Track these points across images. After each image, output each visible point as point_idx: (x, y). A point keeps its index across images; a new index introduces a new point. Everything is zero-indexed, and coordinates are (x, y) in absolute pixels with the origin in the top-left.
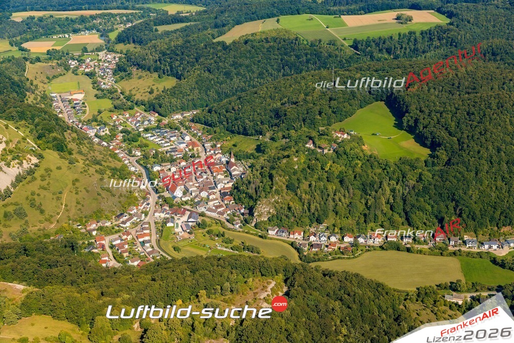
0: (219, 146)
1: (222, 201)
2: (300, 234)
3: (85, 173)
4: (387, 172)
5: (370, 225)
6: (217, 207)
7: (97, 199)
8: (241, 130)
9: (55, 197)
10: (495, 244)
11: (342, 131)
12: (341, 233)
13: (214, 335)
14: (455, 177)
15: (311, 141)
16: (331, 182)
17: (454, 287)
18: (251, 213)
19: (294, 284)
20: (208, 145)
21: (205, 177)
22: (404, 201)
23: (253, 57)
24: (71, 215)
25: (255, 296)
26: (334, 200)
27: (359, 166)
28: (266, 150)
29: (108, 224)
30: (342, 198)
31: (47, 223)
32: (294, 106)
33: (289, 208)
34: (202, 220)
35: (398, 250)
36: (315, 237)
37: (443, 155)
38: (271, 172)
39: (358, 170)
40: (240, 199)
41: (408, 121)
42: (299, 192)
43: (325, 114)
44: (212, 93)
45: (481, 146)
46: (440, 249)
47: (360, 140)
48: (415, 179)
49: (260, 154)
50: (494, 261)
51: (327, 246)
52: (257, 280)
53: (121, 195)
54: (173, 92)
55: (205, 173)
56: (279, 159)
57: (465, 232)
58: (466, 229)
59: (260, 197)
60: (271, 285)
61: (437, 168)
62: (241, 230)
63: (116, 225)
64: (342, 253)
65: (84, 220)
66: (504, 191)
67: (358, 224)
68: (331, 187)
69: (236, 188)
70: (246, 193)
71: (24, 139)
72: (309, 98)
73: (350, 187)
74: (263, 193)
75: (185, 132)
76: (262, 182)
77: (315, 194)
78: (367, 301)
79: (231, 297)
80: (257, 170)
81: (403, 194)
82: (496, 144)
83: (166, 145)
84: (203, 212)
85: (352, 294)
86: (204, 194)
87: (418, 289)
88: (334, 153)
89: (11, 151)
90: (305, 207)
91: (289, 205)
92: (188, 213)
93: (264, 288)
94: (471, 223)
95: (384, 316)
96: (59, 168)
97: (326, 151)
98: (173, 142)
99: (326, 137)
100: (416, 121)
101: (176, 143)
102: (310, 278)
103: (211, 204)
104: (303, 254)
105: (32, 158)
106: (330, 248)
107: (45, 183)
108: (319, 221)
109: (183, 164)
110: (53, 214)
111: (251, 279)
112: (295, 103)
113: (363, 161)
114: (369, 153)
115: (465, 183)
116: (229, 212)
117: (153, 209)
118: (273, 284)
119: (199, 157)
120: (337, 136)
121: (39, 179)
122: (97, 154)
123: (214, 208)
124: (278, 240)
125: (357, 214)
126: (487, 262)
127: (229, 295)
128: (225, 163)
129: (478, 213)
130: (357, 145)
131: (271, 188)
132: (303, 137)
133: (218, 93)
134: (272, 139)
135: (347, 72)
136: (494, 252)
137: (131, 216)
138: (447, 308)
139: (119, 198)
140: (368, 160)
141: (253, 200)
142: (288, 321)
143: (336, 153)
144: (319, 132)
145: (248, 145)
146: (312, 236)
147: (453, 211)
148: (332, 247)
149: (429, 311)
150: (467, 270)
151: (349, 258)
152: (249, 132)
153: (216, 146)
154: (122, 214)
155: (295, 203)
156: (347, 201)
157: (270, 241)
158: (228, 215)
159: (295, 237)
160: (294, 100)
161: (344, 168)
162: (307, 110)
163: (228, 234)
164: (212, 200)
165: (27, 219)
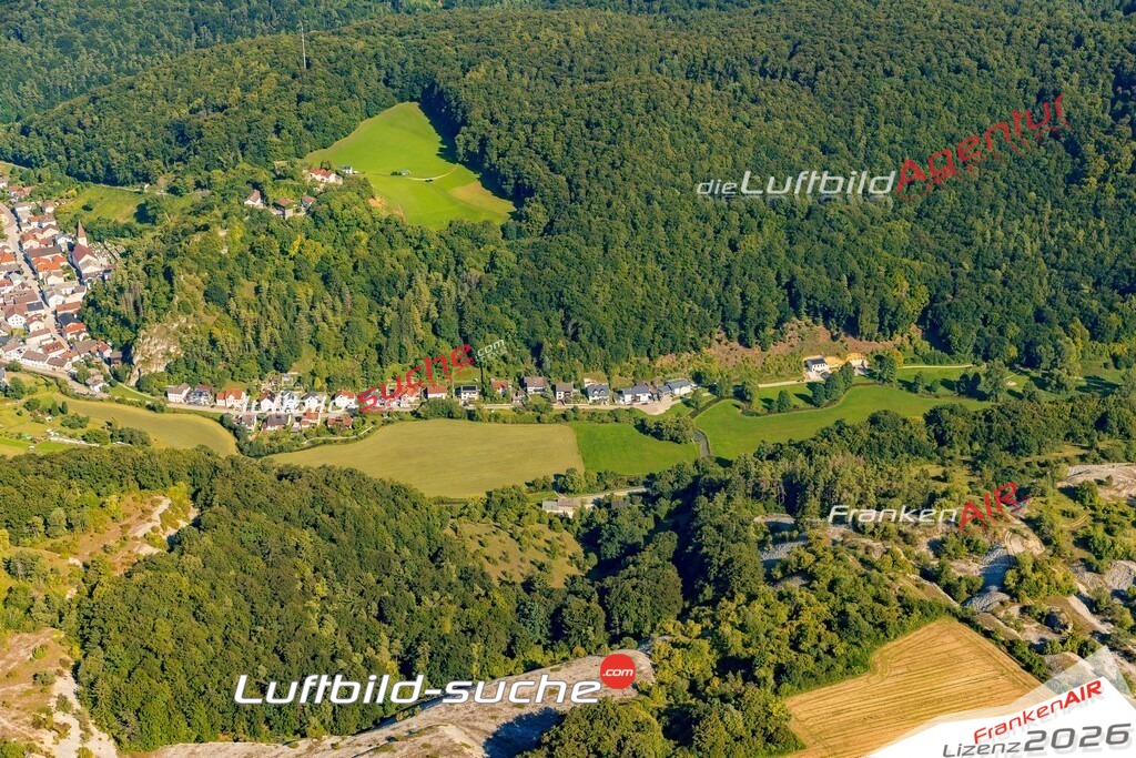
0: (50, 210)
1: (61, 334)
2: (238, 397)
4: (425, 254)
5: (390, 367)
6: (47, 349)
8: (101, 172)
10: (644, 392)
11: (325, 166)
12: (329, 389)
13: (29, 624)
14: (561, 258)
15: (257, 193)
16: (303, 280)
17: (561, 486)
18: (127, 358)
19: (212, 500)
20: (24, 210)
21: (18, 282)
22: (461, 313)
25: (123, 532)
26: (311, 319)
27: (364, 242)
28: (159, 216)
30: (329, 314)
32: (219, 115)
33: (213, 342)
35: (449, 417)
36: (273, 401)
37: (538, 212)
38: (169, 263)
39: (361, 251)
40: (100, 328)
41: (467, 143)
42: (232, 305)
43: (290, 132)
44: (29, 89)
45: (613, 193)
46: (536, 408)
47: (363, 188)
48: (481, 266)
49: (146, 225)
50: (642, 427)
51: (298, 419)
52: (128, 499)
55: (18, 272)
56: (185, 233)
57: (586, 370)
58: (588, 362)
60: (160, 507)
61: (526, 241)
62: (105, 396)
64: (332, 432)
66: (659, 284)
67: (365, 367)
68: (304, 292)
69: (91, 303)
70: (114, 314)
72: (252, 97)
73: (346, 289)
74: (152, 312)
76: (149, 288)
77: (269, 307)
78: (371, 525)
79: (69, 538)
80: (138, 262)
81: (458, 300)
82: (643, 186)
84: (14, 361)
85: (338, 511)
86: (16, 321)
87: (489, 494)
88: (308, 217)
90: (249, 336)
91: (211, 334)
93: (145, 514)
94: (596, 351)
95: (406, 552)
97: (289, 213)
99: (289, 182)
100: (483, 142)
102: (246, 486)
103: (33, 343)
104: (245, 439)
106: (305, 423)
108: (280, 367)
111: (114, 498)
112: (222, 109)
113: (372, 231)
114: (384, 215)
115: (583, 268)
116: (76, 359)
118: (165, 504)
120: (313, 180)
123: (40, 351)
124: (189, 412)
125: (363, 347)
126: (628, 428)
127: (64, 537)
128: (64, 248)
129: (609, 330)
130: (357, 197)
131: (170, 299)
132: (239, 185)
133: (45, 90)
135: (336, 38)
136: (643, 408)
138: (545, 527)
140: (382, 230)
141: (130, 328)
142: (195, 578)
143: (313, 216)
144: (273, 171)
145: (118, 206)
146: (267, 400)
147: (560, 330)
148: (311, 421)
149: (504, 535)
150: (588, 448)
151: (346, 442)
152: (120, 177)
153: (42, 211)
155: (224, 331)
156: (340, 320)
157: (172, 416)
158: (74, 365)
159: (228, 405)
160: (219, 102)
161: (331, 248)
162: (249, 124)
163: (75, 408)
164: (36, 334)
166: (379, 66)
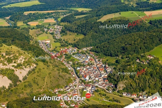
0: (101, 60)
1: (104, 82)
2: (135, 95)
3: (53, 70)
6: (102, 84)
7: (57, 80)
8: (110, 54)
9: (42, 79)
11: (150, 55)
12: (152, 95)
15: (138, 59)
16: (147, 75)
18: (116, 87)
20: (97, 60)
21: (97, 72)
24: (48, 86)
26: (148, 82)
27: (158, 69)
28: (120, 62)
29: (62, 90)
30: (152, 82)
31: (39, 89)
32: (130, 46)
33: (131, 85)
34: (97, 89)
38: (123, 71)
39: (158, 71)
40: (111, 81)
42: (135, 79)
43: (143, 49)
44: (97, 41)
47: (158, 59)
49: (117, 64)
53: (66, 79)
54: (83, 40)
56: (126, 66)
59: (119, 80)
62: (112, 93)
63: (65, 90)
65: (53, 88)
67: (159, 92)
69: (109, 76)
70: (113, 79)
71: (31, 57)
72: (136, 43)
73: (155, 77)
74: (120, 79)
75: (88, 55)
76: (120, 75)
77: (141, 80)
80: (117, 70)
83: (81, 60)
84: (97, 86)
86: (97, 79)
89: (26, 62)
90: (137, 85)
91: (131, 84)
92: (91, 86)
96: (44, 68)
97: (145, 63)
98: (84, 59)
99: (144, 58)
105: (34, 65)
107: (39, 74)
108: (143, 91)
109: (88, 67)
110: (42, 86)
113: (160, 67)
116: (107, 86)
117: (78, 84)
119: (94, 64)
120: (148, 58)
121: (37, 72)
122: (57, 63)
123: (101, 84)
124: (127, 97)
125: (158, 88)
128: (104, 67)
130: (157, 61)
131: (124, 77)
132: (135, 58)
133: (100, 41)
134: (122, 58)
135: (150, 33)
137: (70, 87)
139: (66, 80)
141: (116, 82)
143: (149, 64)
144: (141, 55)
145: (113, 60)
146: (141, 96)
152: (113, 55)
153: (100, 60)
154: (67, 86)
155: (133, 83)
156: (154, 83)
157: (124, 98)
158: (107, 87)
159: (134, 97)
160: (130, 43)
161: (152, 70)
162: (135, 47)
163: (107, 95)
164: (100, 81)
165: (32, 87)
166: (158, 38)
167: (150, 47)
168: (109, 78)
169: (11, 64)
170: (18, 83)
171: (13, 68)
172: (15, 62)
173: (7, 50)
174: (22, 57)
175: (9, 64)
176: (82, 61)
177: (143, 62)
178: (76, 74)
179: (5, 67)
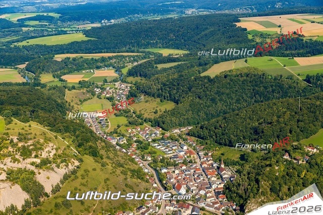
0: (210, 154)
1: (217, 198)
3: (114, 174)
6: (214, 203)
8: (227, 142)
11: (311, 146)
15: (287, 154)
18: (242, 210)
20: (201, 153)
21: (202, 179)
23: (232, 88)
24: (104, 206)
29: (131, 214)
31: (86, 212)
32: (269, 125)
34: (204, 214)
38: (257, 177)
40: (231, 197)
43: (295, 132)
44: (202, 114)
49: (244, 162)
53: (140, 192)
54: (173, 113)
55: (202, 175)
56: (262, 167)
59: (249, 197)
65: (113, 210)
69: (227, 188)
70: (237, 193)
71: (68, 147)
72: (281, 120)
74: (252, 194)
75: (183, 143)
76: (250, 185)
80: (244, 175)
83: (169, 152)
86: (202, 192)
88: (308, 164)
89: (59, 156)
92: (191, 207)
96: (94, 170)
97: (300, 162)
98: (175, 150)
99: (299, 151)
101: (176, 151)
103: (208, 200)
105: (75, 161)
107: (84, 181)
109: (184, 167)
110: (90, 205)
112: (270, 123)
117: (164, 203)
119: (195, 162)
120: (308, 150)
121: (80, 177)
122: (120, 158)
123: (211, 204)
128: (216, 168)
131: (258, 190)
132: (281, 150)
133: (206, 114)
134: (253, 150)
137: (148, 208)
141: (243, 199)
143: (309, 163)
144: (292, 146)
145: (234, 154)
153: (207, 154)
154: (141, 207)
158: (223, 210)
160: (269, 121)
161: (316, 176)
164: (209, 198)
165: (71, 208)
167: (309, 129)
168: (227, 191)
169: (29, 160)
170: (42, 200)
171: (33, 168)
172: (36, 156)
173: (20, 131)
174: (51, 144)
175: (24, 159)
176: (171, 155)
177: (298, 160)
178: (161, 181)
179: (16, 166)
